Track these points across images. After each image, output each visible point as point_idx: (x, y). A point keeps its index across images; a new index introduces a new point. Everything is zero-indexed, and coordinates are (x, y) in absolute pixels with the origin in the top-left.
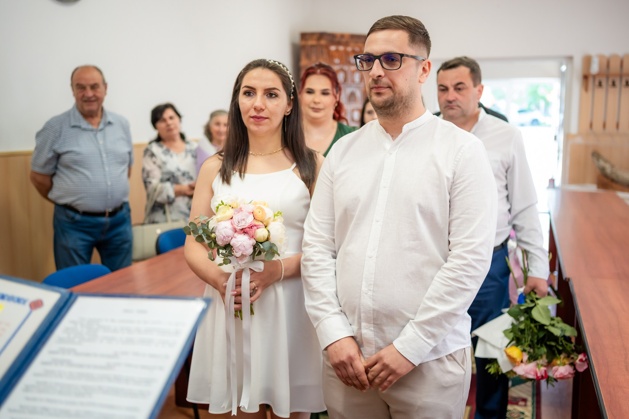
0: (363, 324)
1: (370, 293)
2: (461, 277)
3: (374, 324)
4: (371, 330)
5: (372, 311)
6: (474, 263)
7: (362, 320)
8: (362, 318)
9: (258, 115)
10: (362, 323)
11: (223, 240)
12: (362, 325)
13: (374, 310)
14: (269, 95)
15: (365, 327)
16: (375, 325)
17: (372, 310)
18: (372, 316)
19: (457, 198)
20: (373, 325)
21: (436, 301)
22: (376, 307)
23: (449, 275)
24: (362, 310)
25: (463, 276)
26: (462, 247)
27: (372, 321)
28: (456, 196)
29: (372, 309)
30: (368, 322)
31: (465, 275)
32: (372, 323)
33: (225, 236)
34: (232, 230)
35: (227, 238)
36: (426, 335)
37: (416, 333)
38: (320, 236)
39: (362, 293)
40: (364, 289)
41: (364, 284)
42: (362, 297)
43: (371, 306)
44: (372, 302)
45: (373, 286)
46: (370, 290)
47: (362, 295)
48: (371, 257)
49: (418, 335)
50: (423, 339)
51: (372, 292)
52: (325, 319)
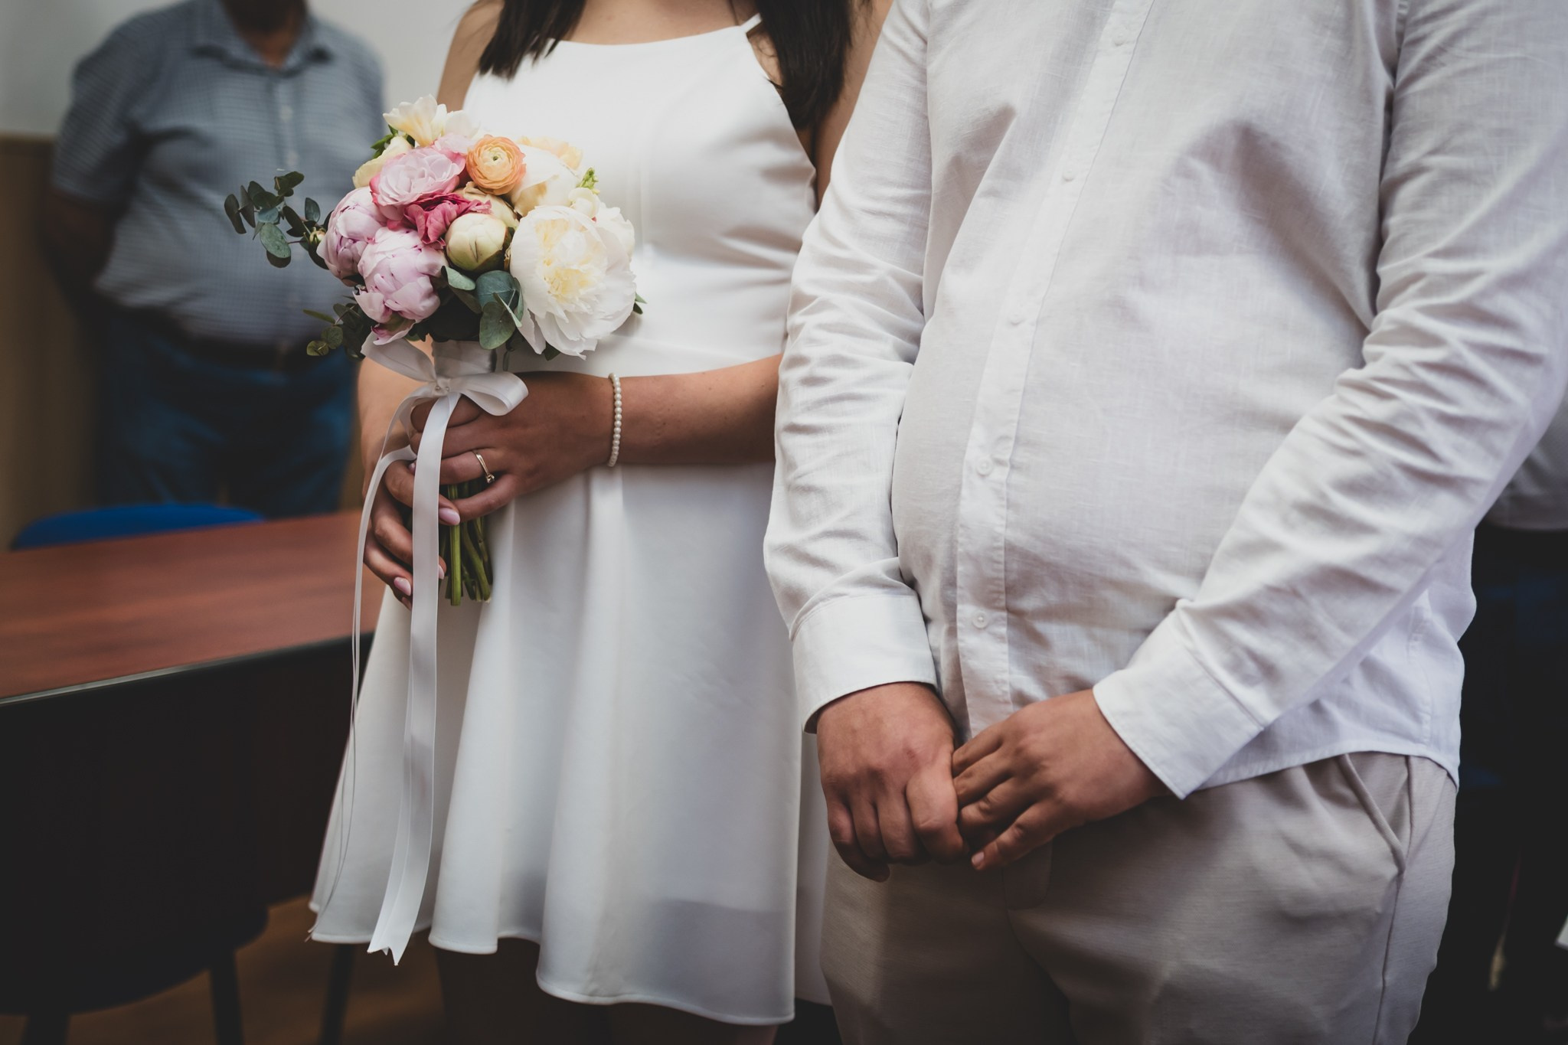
0: (967, 611)
1: (999, 476)
2: (1412, 417)
3: (1008, 609)
4: (1000, 638)
5: (1002, 552)
6: (1476, 363)
7: (959, 592)
8: (960, 582)
10: (959, 607)
12: (959, 615)
13: (1010, 549)
15: (973, 624)
16: (1012, 617)
17: (999, 548)
18: (1002, 575)
19: (1419, 86)
20: (1005, 614)
22: (1020, 538)
24: (960, 550)
25: (1423, 416)
27: (1003, 597)
28: (1412, 79)
29: (1001, 544)
30: (987, 601)
31: (1430, 412)
32: (1003, 604)
33: (345, 236)
34: (372, 216)
35: (349, 247)
36: (1235, 668)
37: (1194, 653)
38: (859, 266)
39: (965, 472)
40: (976, 453)
41: (978, 434)
42: (964, 492)
43: (1000, 530)
44: (1003, 511)
45: (1011, 443)
46: (999, 462)
47: (964, 480)
48: (1015, 324)
49: (1201, 663)
50: (1220, 684)
51: (1007, 469)
52: (822, 600)
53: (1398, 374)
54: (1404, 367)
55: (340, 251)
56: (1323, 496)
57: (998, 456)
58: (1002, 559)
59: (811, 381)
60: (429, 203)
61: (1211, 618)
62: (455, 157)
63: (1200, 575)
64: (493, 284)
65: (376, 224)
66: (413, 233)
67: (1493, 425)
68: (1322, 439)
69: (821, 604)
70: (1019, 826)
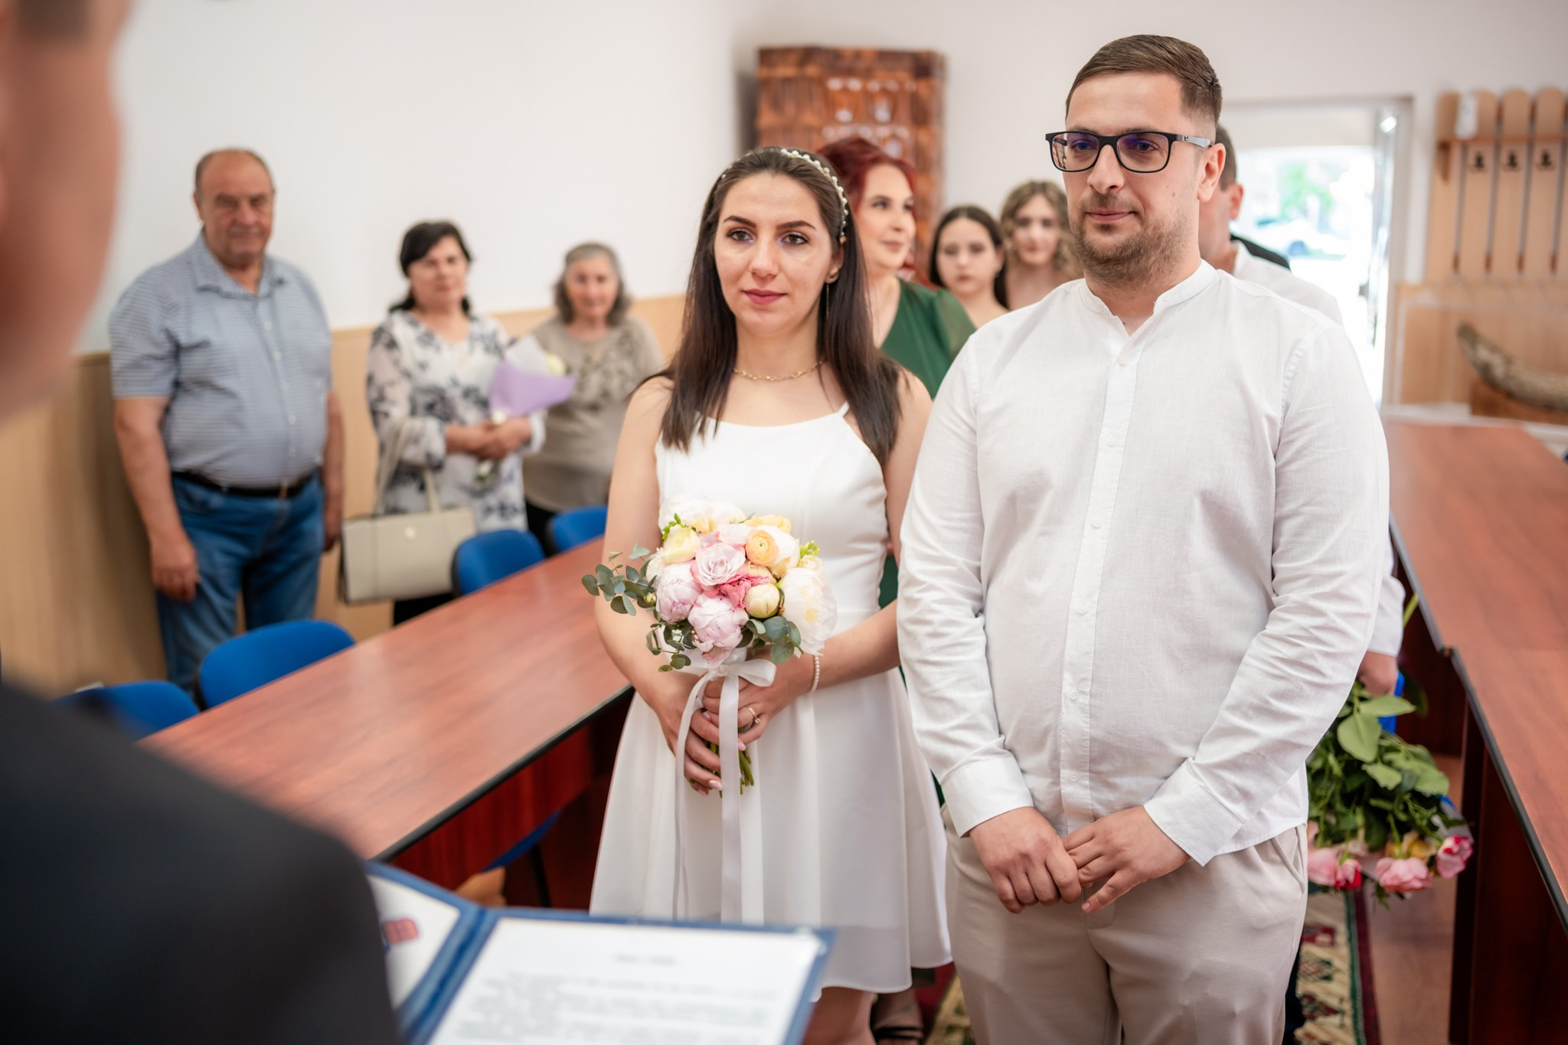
0: (1066, 773)
1: (1085, 700)
2: (1312, 656)
3: (1090, 771)
4: (1085, 787)
5: (1089, 742)
6: (1342, 624)
7: (1062, 763)
8: (1062, 758)
9: (763, 289)
10: (1062, 771)
11: (671, 611)
12: (1061, 775)
13: (1093, 740)
14: (788, 240)
15: (1069, 780)
16: (1092, 775)
17: (1087, 740)
18: (1088, 754)
19: (1292, 467)
20: (1088, 774)
21: (1250, 712)
22: (1099, 733)
23: (1281, 652)
24: (1063, 741)
25: (1317, 655)
26: (1310, 585)
27: (1088, 765)
28: (1288, 462)
29: (1088, 737)
30: (1077, 765)
31: (1320, 652)
32: (1087, 769)
33: (677, 601)
34: (692, 588)
35: (681, 607)
36: (1228, 795)
37: (1205, 788)
38: (945, 561)
39: (1063, 699)
40: (1068, 689)
41: (1067, 677)
42: (1064, 710)
43: (1088, 730)
44: (1088, 720)
45: (1089, 683)
46: (1082, 693)
47: (1063, 703)
48: (1082, 615)
49: (1210, 794)
50: (1221, 804)
51: (1088, 697)
52: (965, 764)
53: (1301, 633)
54: (1306, 630)
55: (674, 609)
56: (1267, 702)
57: (1080, 689)
58: (1089, 746)
59: (935, 635)
60: (736, 582)
61: (1211, 770)
62: (737, 547)
63: (1196, 745)
64: (775, 624)
65: (696, 593)
66: (725, 600)
67: (1350, 654)
68: (1259, 669)
69: (965, 766)
70: (1111, 886)
